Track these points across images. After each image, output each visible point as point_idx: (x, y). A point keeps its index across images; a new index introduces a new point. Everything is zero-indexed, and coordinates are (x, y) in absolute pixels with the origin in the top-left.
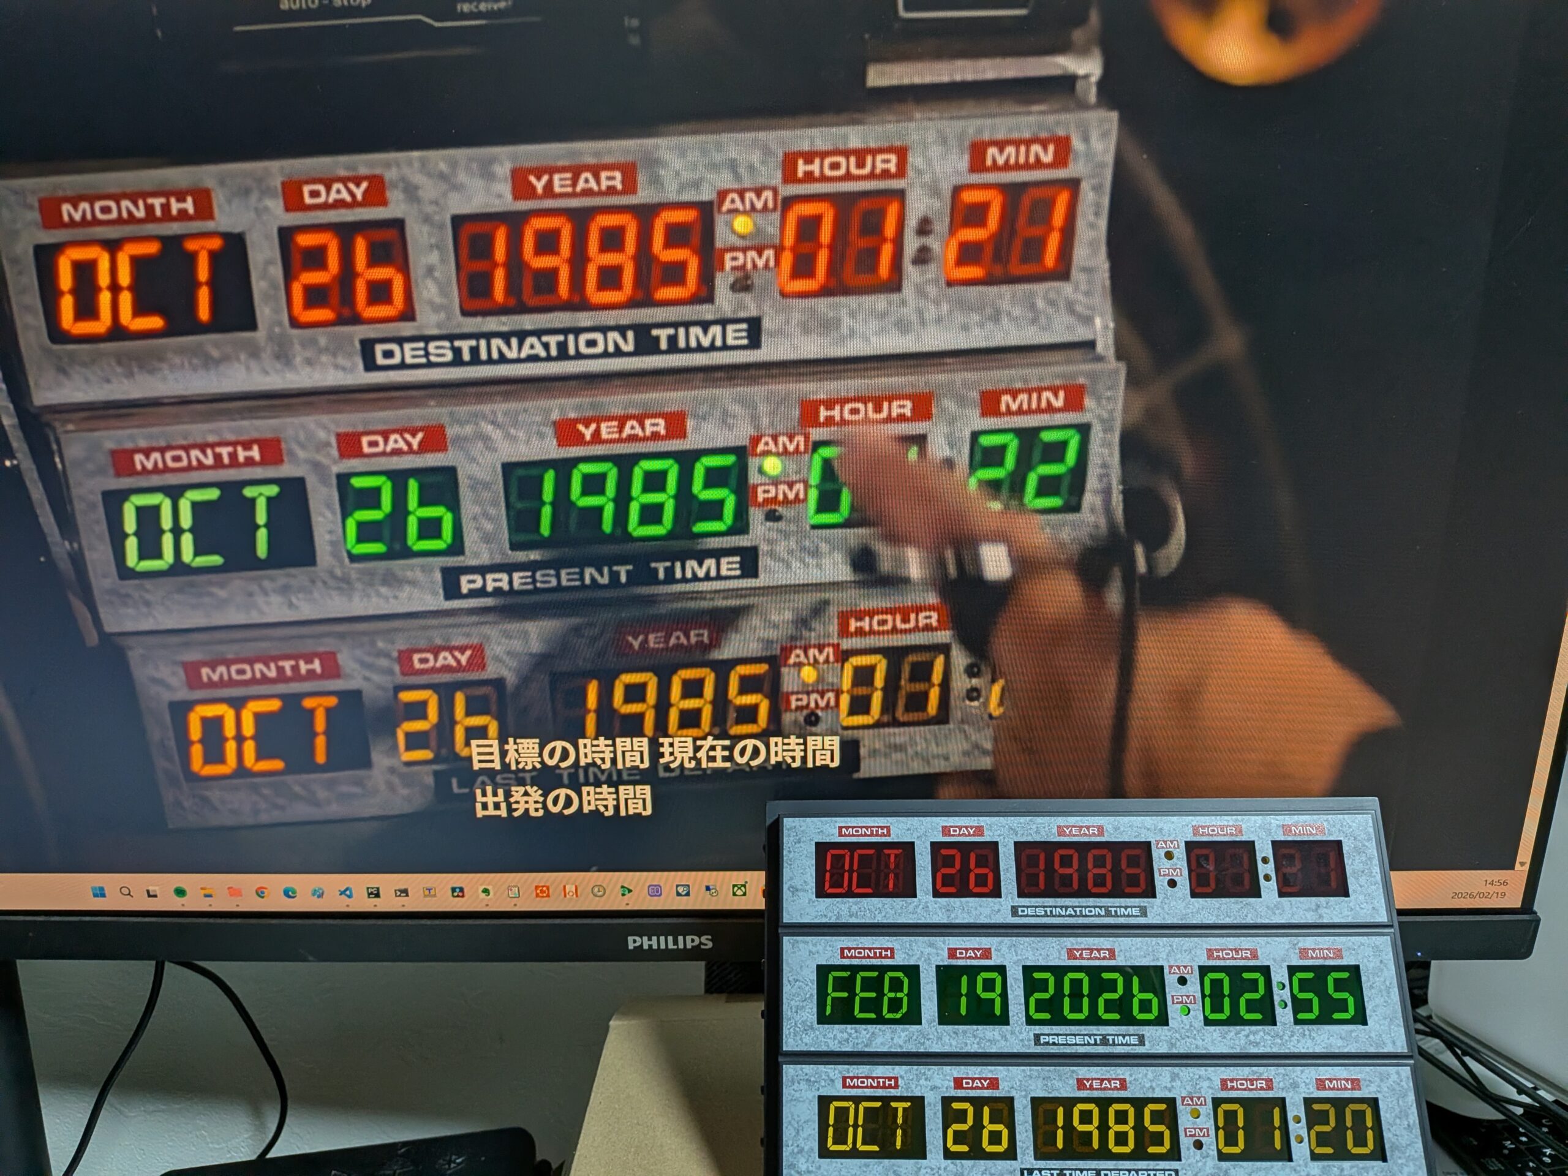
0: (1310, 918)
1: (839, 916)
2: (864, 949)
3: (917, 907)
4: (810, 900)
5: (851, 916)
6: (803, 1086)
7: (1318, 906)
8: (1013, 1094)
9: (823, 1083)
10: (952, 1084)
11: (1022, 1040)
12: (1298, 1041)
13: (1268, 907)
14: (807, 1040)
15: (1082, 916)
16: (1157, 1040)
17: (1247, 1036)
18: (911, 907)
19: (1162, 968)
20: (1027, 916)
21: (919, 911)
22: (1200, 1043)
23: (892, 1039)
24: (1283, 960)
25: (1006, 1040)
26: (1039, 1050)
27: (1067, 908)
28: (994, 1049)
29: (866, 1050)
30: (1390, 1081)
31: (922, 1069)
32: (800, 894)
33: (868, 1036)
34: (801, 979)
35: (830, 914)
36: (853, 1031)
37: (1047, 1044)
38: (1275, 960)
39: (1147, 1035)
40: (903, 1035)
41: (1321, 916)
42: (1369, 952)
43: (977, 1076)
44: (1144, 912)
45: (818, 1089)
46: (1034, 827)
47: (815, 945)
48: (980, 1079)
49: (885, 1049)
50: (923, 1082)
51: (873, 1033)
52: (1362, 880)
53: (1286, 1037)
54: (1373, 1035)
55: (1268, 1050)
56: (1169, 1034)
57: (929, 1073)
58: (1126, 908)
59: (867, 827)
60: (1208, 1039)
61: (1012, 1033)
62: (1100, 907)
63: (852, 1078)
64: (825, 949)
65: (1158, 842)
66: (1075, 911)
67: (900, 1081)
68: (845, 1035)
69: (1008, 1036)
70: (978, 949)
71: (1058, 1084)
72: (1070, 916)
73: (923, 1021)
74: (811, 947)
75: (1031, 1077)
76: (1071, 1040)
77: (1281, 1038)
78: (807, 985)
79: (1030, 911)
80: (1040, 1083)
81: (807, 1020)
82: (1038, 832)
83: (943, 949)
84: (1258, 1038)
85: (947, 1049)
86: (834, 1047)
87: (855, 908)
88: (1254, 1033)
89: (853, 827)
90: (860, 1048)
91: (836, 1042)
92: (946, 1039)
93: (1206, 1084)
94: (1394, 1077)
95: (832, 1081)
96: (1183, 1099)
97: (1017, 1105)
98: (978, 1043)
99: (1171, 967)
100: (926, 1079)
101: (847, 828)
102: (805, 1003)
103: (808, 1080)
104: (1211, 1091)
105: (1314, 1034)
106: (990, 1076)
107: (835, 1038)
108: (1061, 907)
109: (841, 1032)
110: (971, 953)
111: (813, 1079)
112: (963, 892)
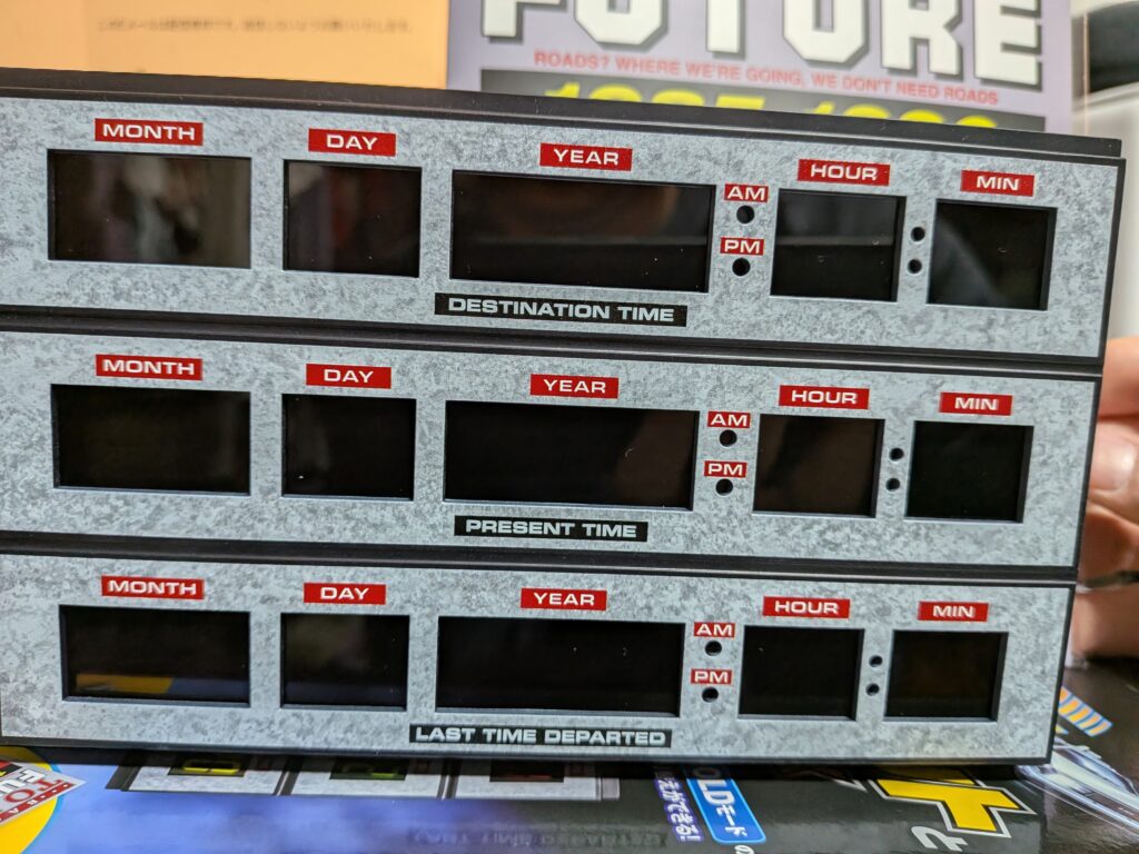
0: (974, 342)
1: (93, 296)
2: (142, 359)
3: (249, 285)
4: (37, 265)
5: (117, 297)
6: (30, 588)
8: (409, 610)
9: (67, 586)
10: (301, 594)
12: (906, 544)
13: (904, 319)
14: (34, 513)
15: (566, 317)
17: (822, 533)
18: (238, 287)
19: (696, 415)
20: (465, 313)
21: (254, 292)
22: (740, 540)
23: (194, 518)
24: (909, 411)
25: (405, 525)
26: (462, 541)
27: (540, 302)
28: (381, 539)
31: (248, 568)
32: (18, 251)
33: (148, 512)
34: (20, 407)
35: (76, 293)
36: (120, 503)
38: (895, 410)
39: (652, 523)
40: (215, 512)
43: (347, 582)
44: (680, 316)
45: (59, 595)
46: (496, 143)
47: (46, 348)
49: (181, 534)
50: (247, 589)
51: (159, 508)
56: (690, 524)
57: (260, 576)
58: (649, 307)
59: (154, 124)
61: (418, 513)
66: (556, 310)
67: (206, 588)
68: (106, 510)
69: (410, 519)
70: (366, 370)
72: (546, 317)
73: (254, 489)
74: (39, 352)
75: (442, 586)
76: (520, 527)
77: (879, 538)
78: (33, 420)
79: (470, 305)
81: (34, 481)
83: (297, 368)
84: (839, 536)
85: (295, 537)
87: (125, 283)
88: (835, 529)
89: (125, 123)
90: (134, 531)
91: (89, 519)
92: (294, 521)
93: (737, 605)
95: (84, 583)
97: (415, 629)
98: (353, 529)
100: (255, 585)
102: (30, 451)
103: (39, 581)
104: (745, 616)
105: (933, 534)
106: (370, 581)
107: (87, 512)
108: (530, 301)
109: (99, 503)
110: (351, 376)
111: (48, 579)
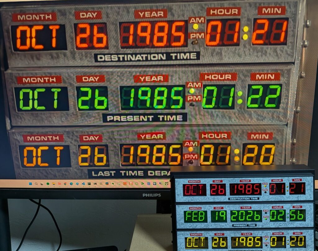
7: (298, 197)
11: (230, 226)
16: (259, 225)
29: (195, 228)
30: (309, 233)
37: (235, 226)
41: (298, 199)
42: (308, 206)
48: (220, 234)
52: (309, 191)
53: (288, 224)
54: (307, 223)
55: (283, 227)
60: (271, 224)
62: (249, 198)
63: (192, 234)
64: (186, 208)
65: (263, 183)
71: (237, 234)
80: (233, 234)
82: (235, 181)
86: (188, 228)
94: (310, 232)
96: (264, 237)
99: (264, 210)
101: (190, 181)
112: (217, 194)
